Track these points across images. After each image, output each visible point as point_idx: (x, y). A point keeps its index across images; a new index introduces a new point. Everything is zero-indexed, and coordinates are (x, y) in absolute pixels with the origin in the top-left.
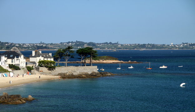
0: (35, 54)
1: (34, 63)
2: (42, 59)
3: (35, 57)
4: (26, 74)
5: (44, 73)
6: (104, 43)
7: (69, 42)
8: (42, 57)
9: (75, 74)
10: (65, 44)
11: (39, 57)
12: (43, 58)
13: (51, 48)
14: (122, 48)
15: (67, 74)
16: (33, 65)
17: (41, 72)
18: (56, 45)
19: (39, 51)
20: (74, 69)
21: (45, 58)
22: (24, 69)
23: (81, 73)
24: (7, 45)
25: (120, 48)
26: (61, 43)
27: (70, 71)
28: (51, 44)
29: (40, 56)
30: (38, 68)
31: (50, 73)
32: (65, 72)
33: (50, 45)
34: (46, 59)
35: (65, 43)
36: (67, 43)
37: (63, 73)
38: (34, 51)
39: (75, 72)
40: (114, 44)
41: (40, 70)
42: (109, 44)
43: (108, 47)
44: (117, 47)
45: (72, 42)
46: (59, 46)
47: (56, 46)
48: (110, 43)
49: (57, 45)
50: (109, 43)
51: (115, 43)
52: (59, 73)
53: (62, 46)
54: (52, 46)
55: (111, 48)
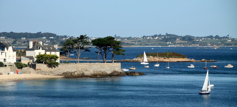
0: (33, 46)
1: (31, 58)
2: (42, 52)
3: (33, 49)
4: (15, 72)
5: (43, 72)
6: (208, 37)
7: (156, 36)
8: (42, 49)
9: (86, 73)
10: (148, 38)
11: (38, 49)
12: (44, 51)
13: (127, 44)
14: (232, 44)
15: (76, 73)
16: (29, 61)
17: (38, 70)
18: (135, 40)
19: (39, 42)
20: (85, 67)
21: (46, 51)
22: (11, 66)
23: (95, 73)
24: (64, 39)
25: (229, 44)
26: (144, 37)
27: (80, 69)
28: (129, 38)
29: (40, 48)
30: (34, 65)
31: (51, 72)
32: (73, 71)
33: (126, 39)
34: (48, 53)
35: (149, 36)
36: (152, 36)
37: (69, 72)
38: (32, 42)
39: (86, 70)
40: (222, 37)
41: (37, 67)
42: (214, 39)
43: (211, 42)
44: (225, 42)
45: (160, 36)
46: (140, 41)
47: (135, 42)
48: (217, 37)
49: (137, 40)
50: (215, 37)
51: (224, 37)
52: (64, 73)
53: (144, 42)
54: (129, 42)
55: (216, 44)
